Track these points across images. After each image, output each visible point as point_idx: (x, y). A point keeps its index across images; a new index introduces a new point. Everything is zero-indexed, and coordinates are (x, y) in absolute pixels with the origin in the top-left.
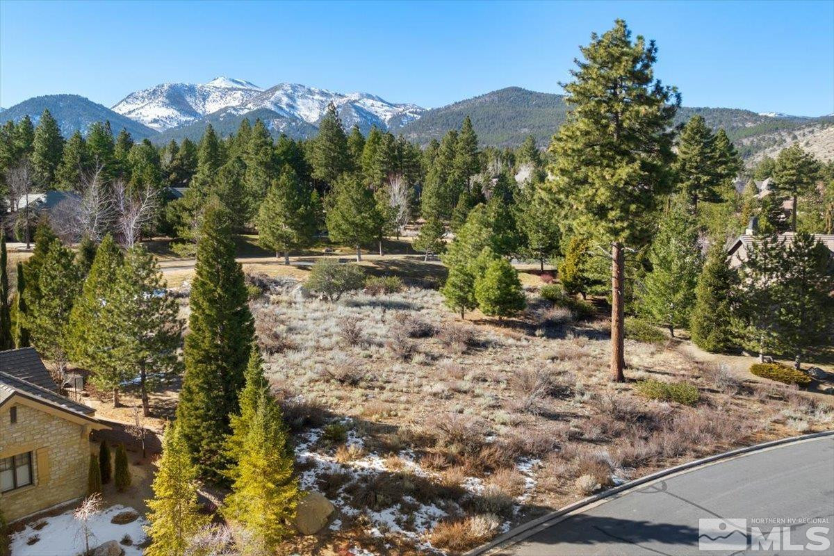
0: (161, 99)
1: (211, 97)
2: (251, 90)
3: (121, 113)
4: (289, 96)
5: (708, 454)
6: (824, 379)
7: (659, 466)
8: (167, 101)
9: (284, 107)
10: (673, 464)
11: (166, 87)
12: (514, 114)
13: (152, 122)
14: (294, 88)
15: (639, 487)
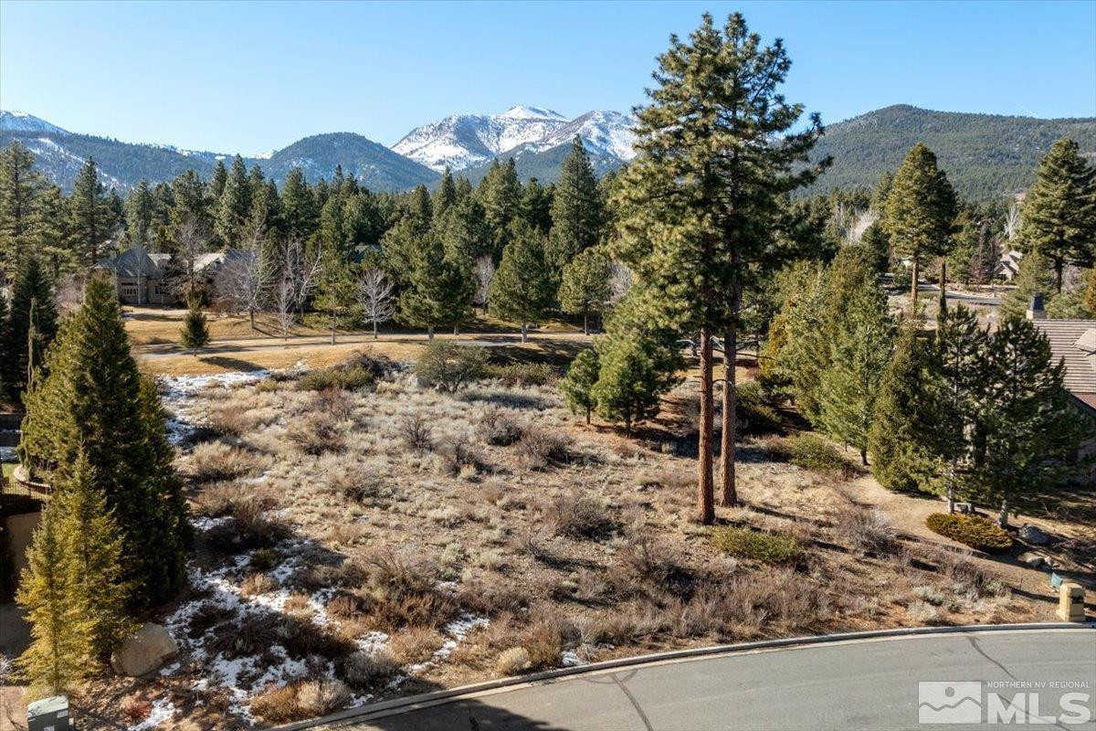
0: (447, 135)
1: (506, 131)
2: (554, 121)
3: (402, 153)
4: (601, 128)
5: (742, 638)
6: (1041, 545)
7: (650, 647)
8: (455, 138)
9: (594, 140)
10: (676, 646)
11: (454, 121)
12: (899, 143)
13: (437, 164)
14: (607, 117)
15: (594, 673)
